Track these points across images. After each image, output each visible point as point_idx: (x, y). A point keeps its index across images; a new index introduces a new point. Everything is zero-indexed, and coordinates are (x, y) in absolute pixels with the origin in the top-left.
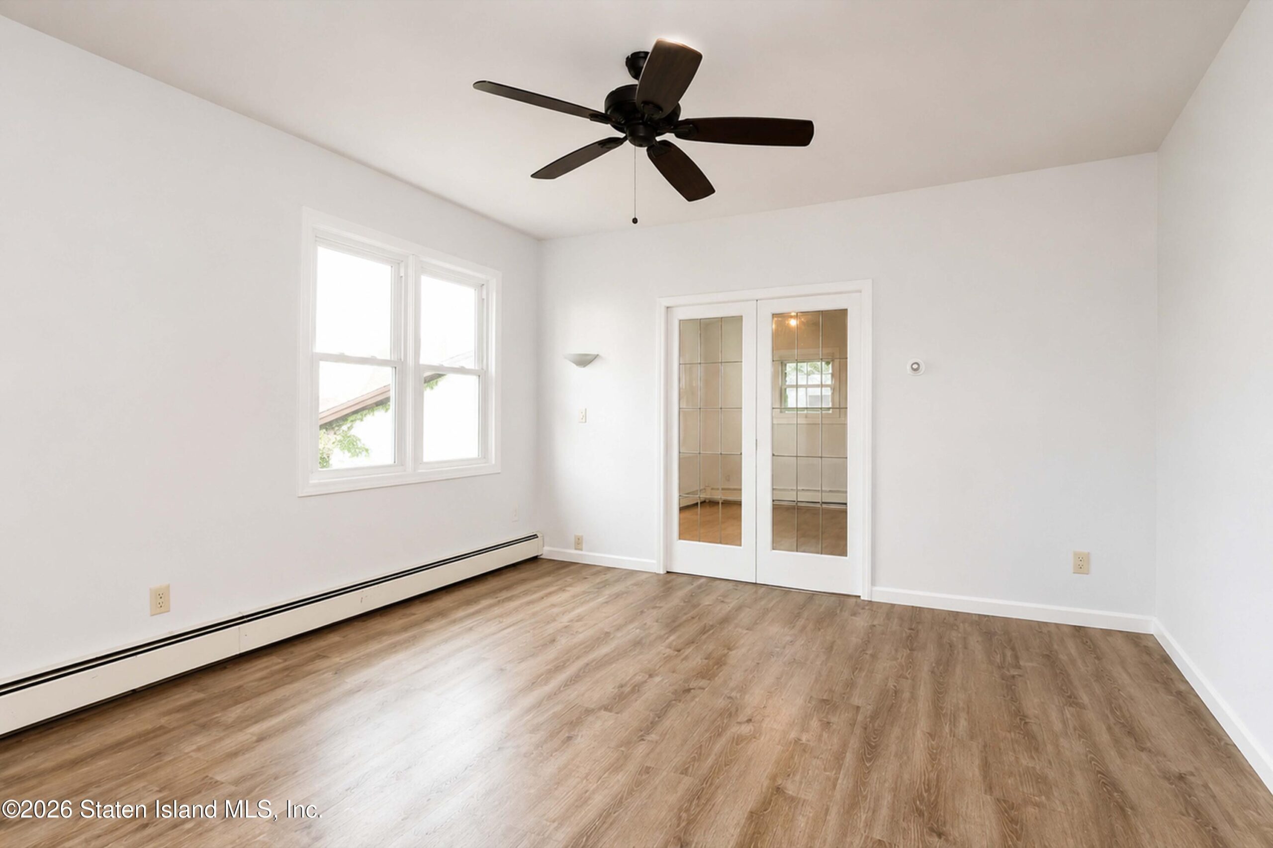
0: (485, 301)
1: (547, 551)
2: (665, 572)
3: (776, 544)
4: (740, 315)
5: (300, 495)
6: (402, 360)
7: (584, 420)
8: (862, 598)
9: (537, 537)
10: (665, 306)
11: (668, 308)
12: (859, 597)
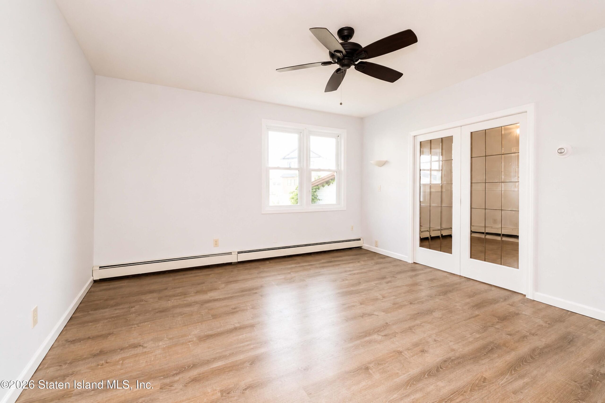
0: (339, 143)
1: (366, 246)
2: (413, 262)
3: (472, 256)
4: (452, 135)
5: (262, 213)
6: (302, 167)
7: (380, 190)
8: (526, 297)
9: (360, 240)
10: (413, 136)
11: (414, 136)
12: (525, 295)
